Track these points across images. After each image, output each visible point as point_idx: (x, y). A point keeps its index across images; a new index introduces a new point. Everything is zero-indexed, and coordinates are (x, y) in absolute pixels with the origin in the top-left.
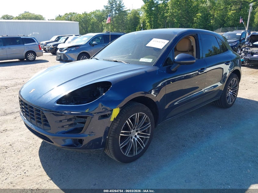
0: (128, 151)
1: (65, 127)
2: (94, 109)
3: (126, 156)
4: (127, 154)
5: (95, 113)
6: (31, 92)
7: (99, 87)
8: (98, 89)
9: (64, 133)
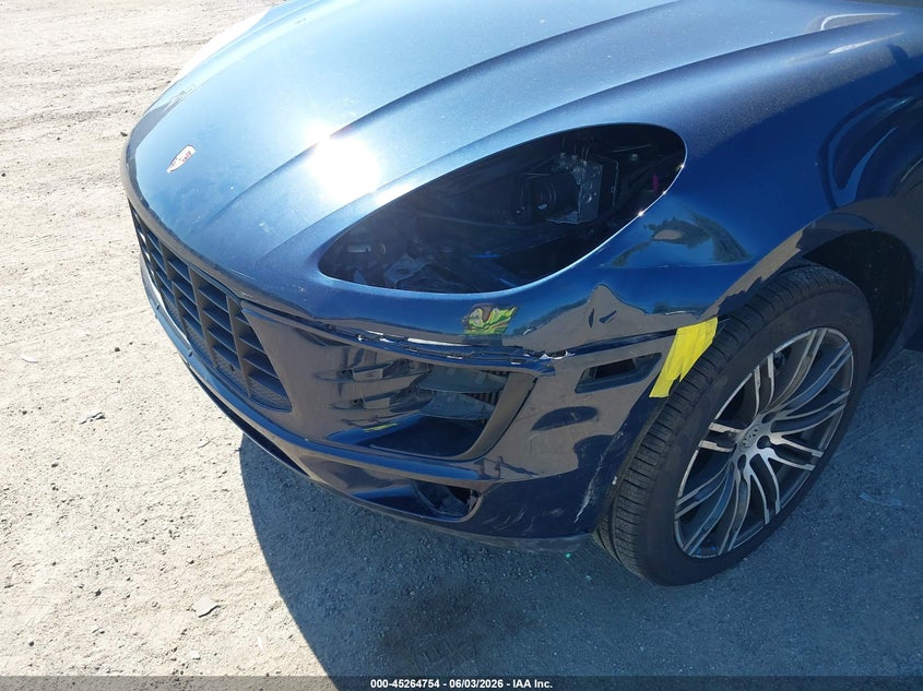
0: (704, 531)
1: (367, 405)
2: (545, 313)
3: (685, 555)
4: (692, 547)
5: (562, 353)
6: (178, 163)
7: (569, 154)
8: (562, 164)
9: (366, 444)
